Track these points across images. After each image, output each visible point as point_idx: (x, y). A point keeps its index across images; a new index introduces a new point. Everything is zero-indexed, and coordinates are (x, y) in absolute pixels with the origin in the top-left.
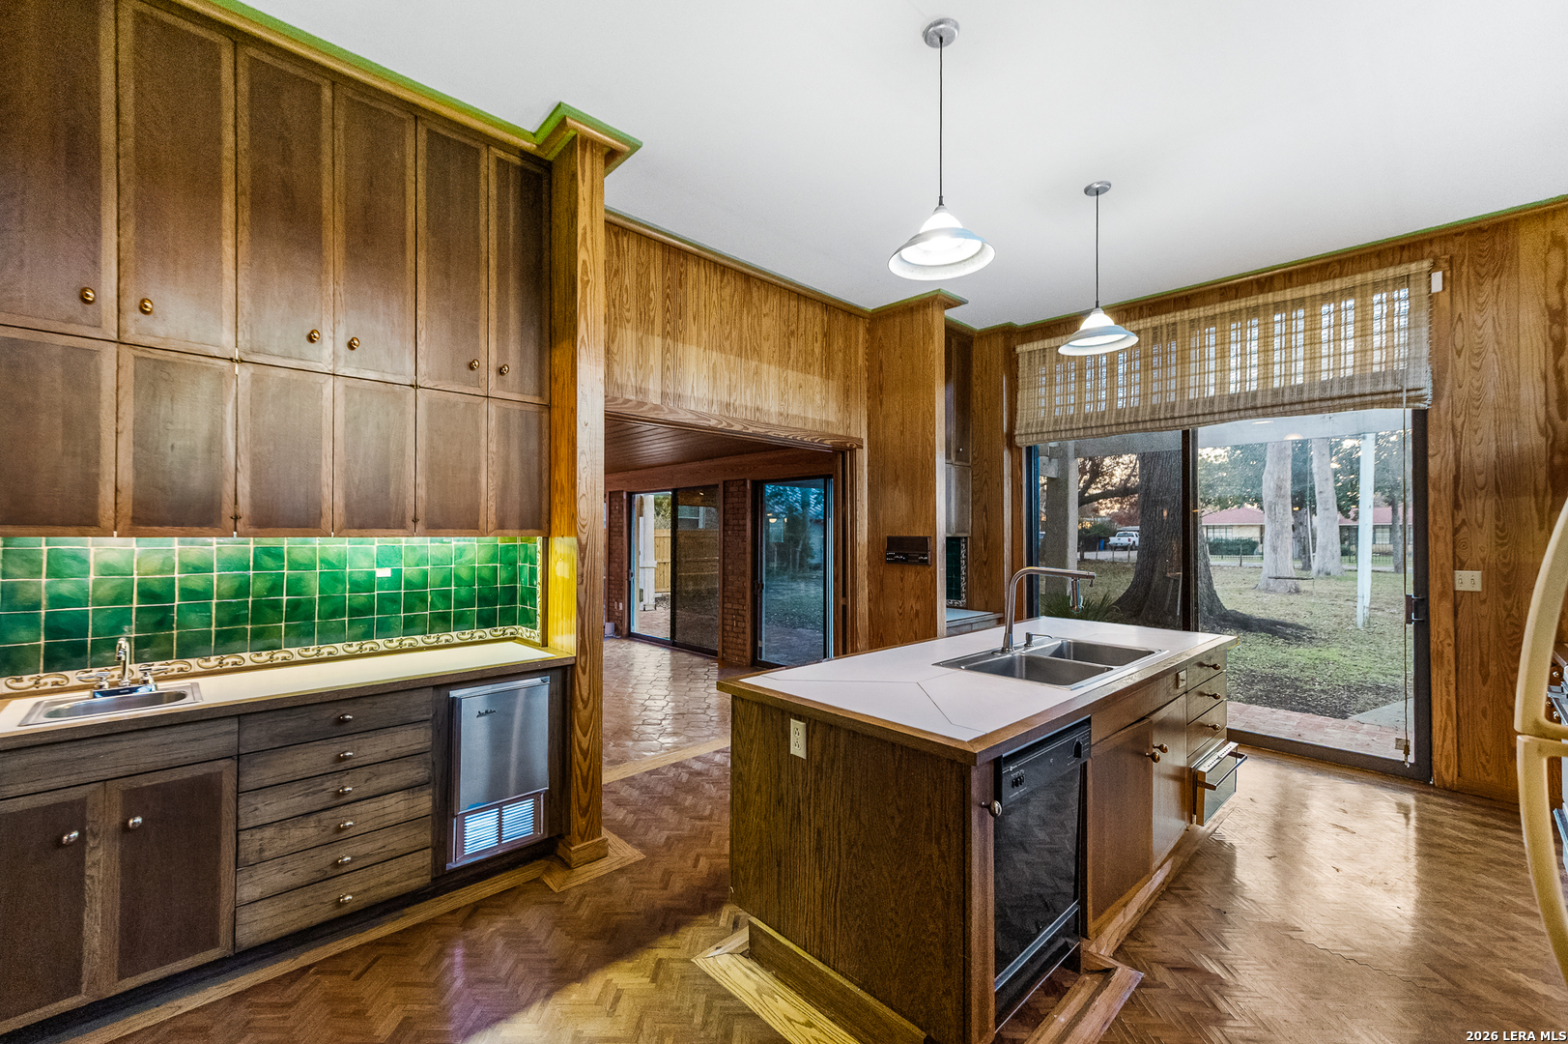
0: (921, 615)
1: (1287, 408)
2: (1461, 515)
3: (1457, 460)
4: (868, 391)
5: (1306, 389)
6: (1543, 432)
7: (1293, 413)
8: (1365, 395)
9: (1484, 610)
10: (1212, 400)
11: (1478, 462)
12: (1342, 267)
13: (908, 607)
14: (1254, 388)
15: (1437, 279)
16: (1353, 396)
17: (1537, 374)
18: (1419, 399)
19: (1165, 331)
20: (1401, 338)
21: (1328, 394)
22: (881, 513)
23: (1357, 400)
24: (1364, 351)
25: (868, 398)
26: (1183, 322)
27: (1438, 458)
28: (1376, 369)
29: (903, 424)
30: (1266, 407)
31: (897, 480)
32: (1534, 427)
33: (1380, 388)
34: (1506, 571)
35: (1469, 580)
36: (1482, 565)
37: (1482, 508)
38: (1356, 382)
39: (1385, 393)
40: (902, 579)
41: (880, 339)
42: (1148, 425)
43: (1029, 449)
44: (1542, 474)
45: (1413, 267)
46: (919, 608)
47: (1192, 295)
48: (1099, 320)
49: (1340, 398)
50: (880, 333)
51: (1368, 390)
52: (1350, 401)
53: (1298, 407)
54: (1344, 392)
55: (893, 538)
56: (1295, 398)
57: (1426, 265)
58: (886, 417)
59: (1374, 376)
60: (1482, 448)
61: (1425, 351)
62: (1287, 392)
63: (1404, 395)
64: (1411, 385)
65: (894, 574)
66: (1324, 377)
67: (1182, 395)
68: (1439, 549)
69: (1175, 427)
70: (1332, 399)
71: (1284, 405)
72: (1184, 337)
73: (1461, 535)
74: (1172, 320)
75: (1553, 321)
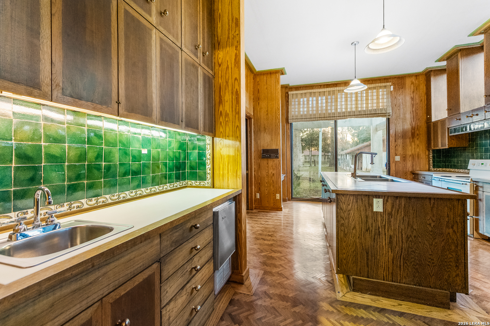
0: (275, 175)
1: (362, 116)
2: (396, 143)
3: (395, 130)
4: (253, 99)
5: (366, 111)
6: (411, 125)
7: (363, 117)
8: (379, 114)
9: (400, 165)
10: (344, 113)
11: (399, 131)
12: (372, 81)
13: (270, 172)
14: (354, 110)
15: (392, 87)
16: (376, 114)
17: (409, 112)
18: (389, 115)
19: (332, 92)
20: (385, 100)
21: (371, 113)
22: (259, 141)
23: (377, 115)
24: (378, 103)
25: (253, 102)
26: (336, 90)
27: (392, 130)
28: (381, 107)
29: (267, 111)
30: (357, 115)
31: (265, 130)
32: (409, 124)
33: (382, 112)
34: (404, 156)
35: (398, 158)
36: (400, 155)
37: (400, 141)
38: (377, 110)
39: (383, 113)
40: (268, 163)
41: (258, 82)
42: (328, 118)
43: (291, 123)
44: (410, 134)
45: (388, 84)
46: (274, 173)
47: (337, 83)
48: (356, 82)
49: (374, 114)
50: (258, 80)
51: (380, 112)
52: (376, 115)
53: (365, 116)
54: (375, 113)
55: (265, 150)
56: (364, 113)
57: (390, 84)
58: (261, 109)
59: (381, 109)
60: (400, 128)
61: (390, 104)
62: (362, 112)
63: (387, 114)
64: (388, 112)
65: (264, 162)
66: (370, 108)
67: (336, 110)
68: (392, 151)
69: (333, 120)
70: (372, 114)
71: (361, 115)
72: (336, 95)
73: (396, 148)
74: (334, 90)
75: (412, 100)
